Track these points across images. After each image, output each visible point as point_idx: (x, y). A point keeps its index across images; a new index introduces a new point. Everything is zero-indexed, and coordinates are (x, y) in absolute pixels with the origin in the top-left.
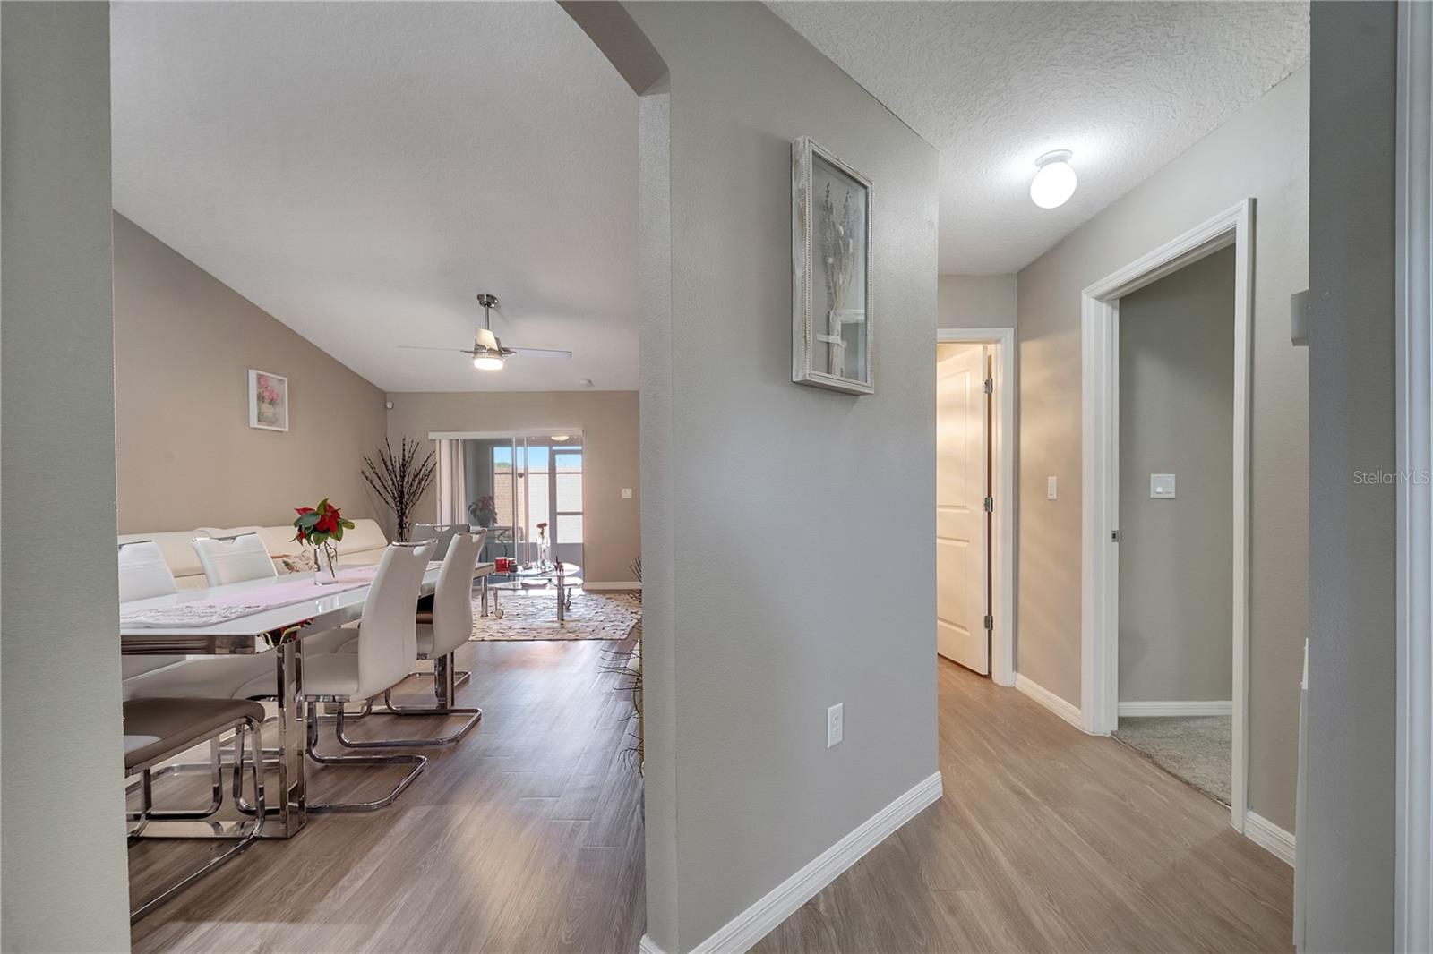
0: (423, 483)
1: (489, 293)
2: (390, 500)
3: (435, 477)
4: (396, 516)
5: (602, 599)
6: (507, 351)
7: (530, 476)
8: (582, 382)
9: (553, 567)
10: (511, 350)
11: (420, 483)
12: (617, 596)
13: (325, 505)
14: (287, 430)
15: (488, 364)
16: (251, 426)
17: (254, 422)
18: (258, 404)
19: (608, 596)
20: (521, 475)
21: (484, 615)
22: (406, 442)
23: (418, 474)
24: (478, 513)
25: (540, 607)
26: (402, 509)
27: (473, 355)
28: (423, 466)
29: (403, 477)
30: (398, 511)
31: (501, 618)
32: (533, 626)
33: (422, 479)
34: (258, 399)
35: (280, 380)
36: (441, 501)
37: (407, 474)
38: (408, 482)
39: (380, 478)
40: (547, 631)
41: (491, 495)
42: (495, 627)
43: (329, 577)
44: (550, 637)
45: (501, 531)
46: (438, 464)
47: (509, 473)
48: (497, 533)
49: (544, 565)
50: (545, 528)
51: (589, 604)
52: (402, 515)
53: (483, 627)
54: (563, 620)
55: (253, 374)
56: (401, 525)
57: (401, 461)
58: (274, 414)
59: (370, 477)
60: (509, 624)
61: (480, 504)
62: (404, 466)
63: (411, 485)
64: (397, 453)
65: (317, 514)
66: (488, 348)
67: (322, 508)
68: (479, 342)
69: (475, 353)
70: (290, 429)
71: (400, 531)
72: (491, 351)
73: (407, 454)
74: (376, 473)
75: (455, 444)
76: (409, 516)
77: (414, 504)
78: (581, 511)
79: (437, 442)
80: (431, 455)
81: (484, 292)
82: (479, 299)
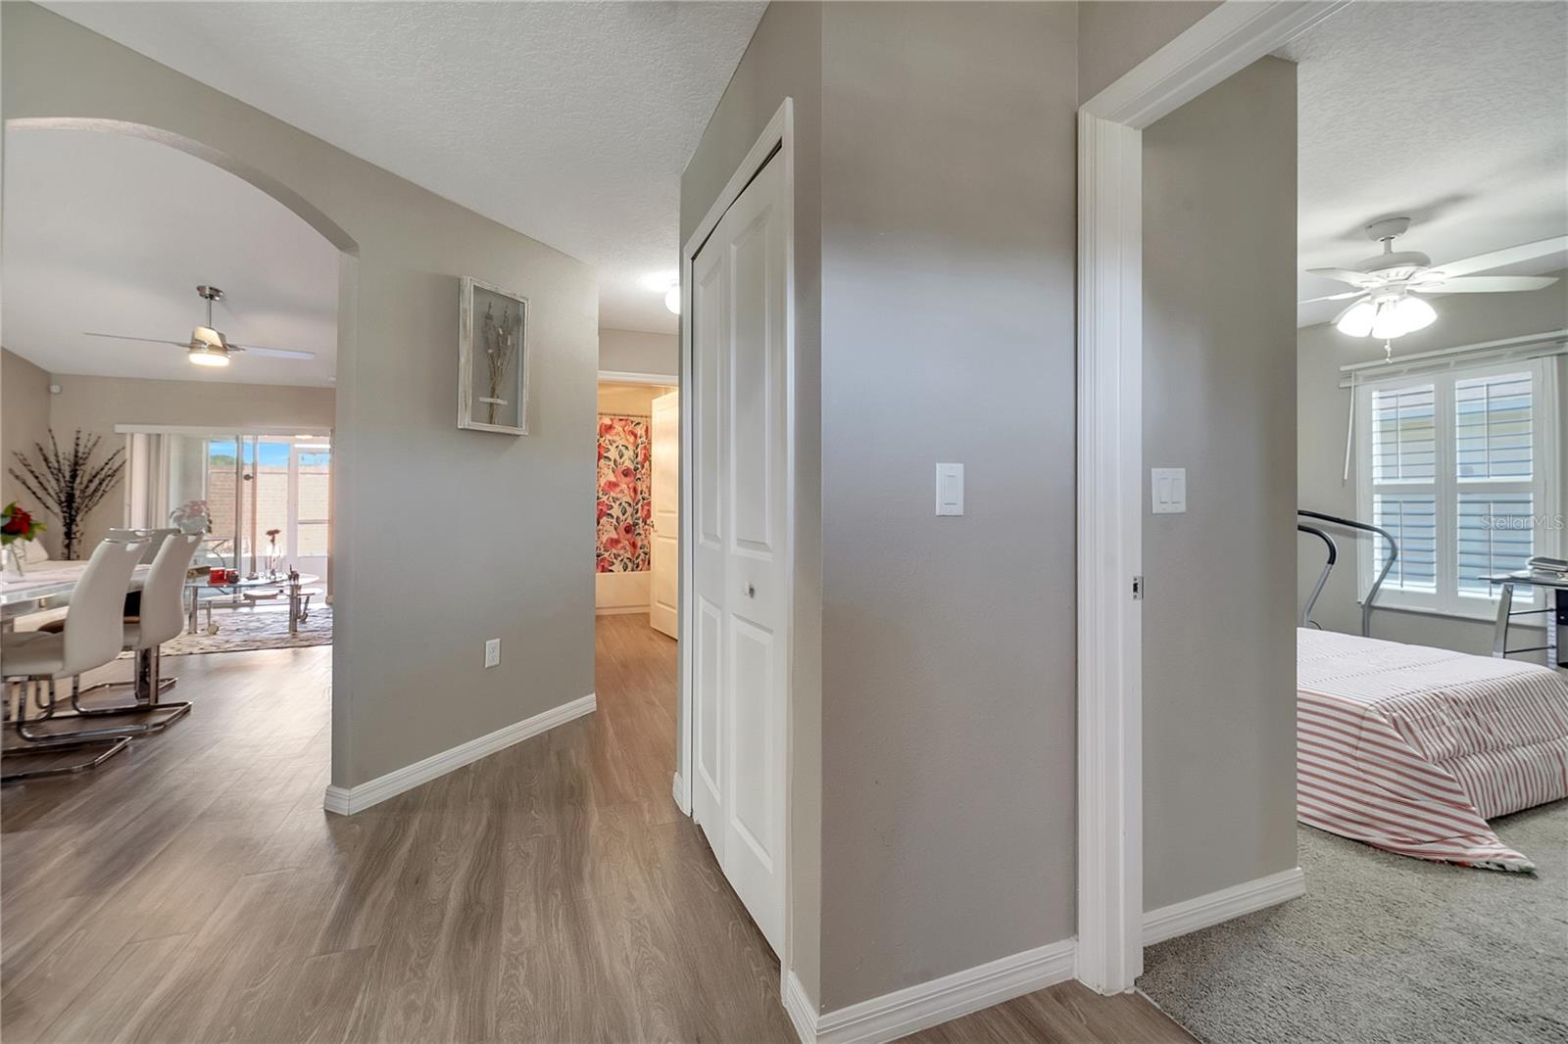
0: (105, 484)
1: (212, 286)
2: (51, 503)
3: (123, 478)
6: (233, 347)
7: (259, 479)
9: (286, 577)
10: (240, 346)
11: (100, 484)
15: (202, 359)
20: (247, 477)
21: (192, 632)
22: (81, 435)
23: (98, 474)
24: (185, 521)
25: (268, 622)
26: (71, 515)
27: (188, 349)
28: (107, 464)
29: (74, 476)
30: (65, 518)
31: (215, 634)
32: (258, 638)
33: (103, 480)
36: (130, 506)
37: (80, 473)
38: (81, 483)
39: (37, 478)
40: (274, 641)
41: (204, 499)
42: (206, 641)
44: (278, 645)
46: (128, 464)
48: (211, 545)
49: (274, 575)
50: (277, 536)
52: (70, 522)
54: (296, 631)
56: (69, 535)
57: (72, 458)
59: (21, 476)
61: (188, 510)
62: (76, 464)
63: (87, 487)
64: (66, 449)
66: (208, 344)
68: (196, 337)
69: (192, 347)
71: (67, 542)
72: (213, 347)
73: (81, 449)
74: (32, 472)
75: (154, 443)
76: (81, 524)
77: (90, 509)
78: (327, 518)
79: (128, 438)
80: (118, 452)
81: (206, 282)
82: (198, 290)
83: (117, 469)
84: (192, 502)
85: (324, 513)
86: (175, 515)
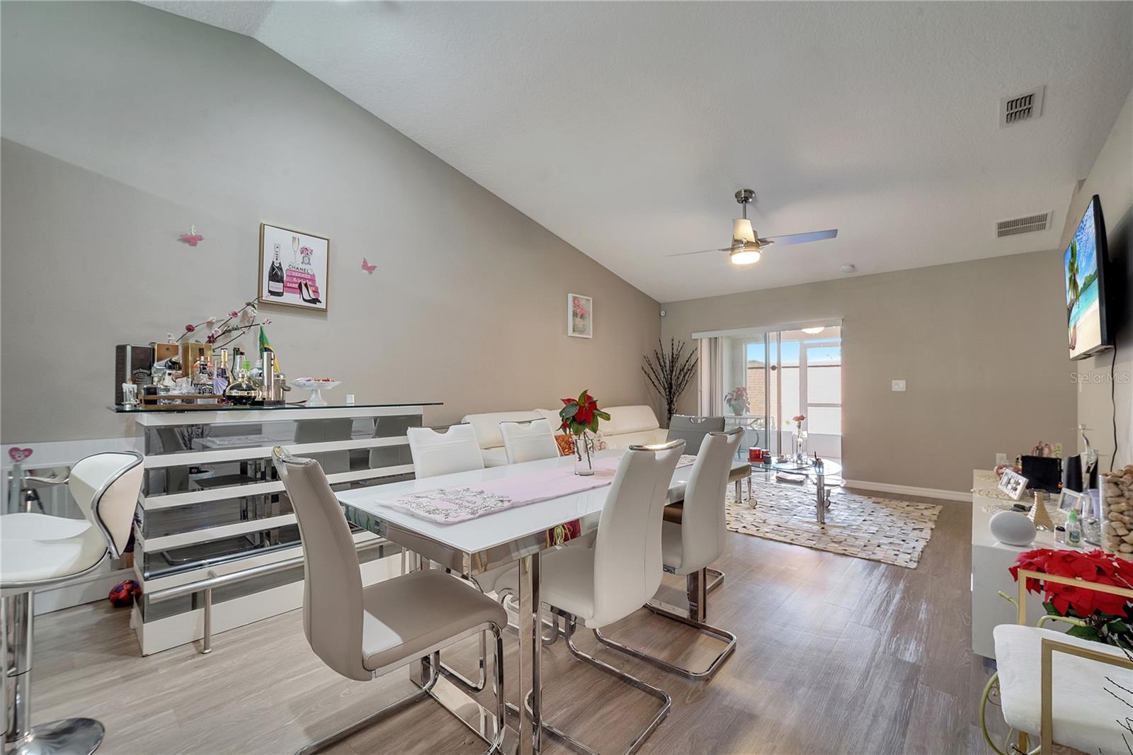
0: (687, 376)
1: (746, 188)
2: (662, 390)
3: (696, 371)
4: (666, 403)
5: (868, 503)
6: (764, 242)
7: (782, 369)
8: (844, 267)
9: (810, 463)
10: (769, 240)
11: (684, 376)
12: (887, 502)
13: (586, 397)
14: (591, 337)
15: (746, 258)
16: (569, 335)
17: (570, 333)
18: (573, 319)
19: (874, 499)
20: (774, 368)
21: (738, 501)
22: (674, 342)
23: (683, 369)
24: (733, 402)
25: (795, 501)
26: (671, 398)
27: (730, 252)
28: (687, 361)
29: (672, 372)
30: (667, 399)
33: (686, 373)
34: (573, 315)
35: (587, 300)
36: (701, 392)
37: (675, 369)
38: (675, 375)
39: (654, 373)
40: (806, 535)
41: (744, 386)
42: (748, 517)
43: (586, 469)
44: (811, 543)
45: (753, 420)
46: (699, 360)
47: (762, 368)
48: (749, 421)
49: (800, 459)
51: (852, 506)
52: (670, 403)
53: (737, 516)
54: (824, 523)
55: (570, 296)
56: (669, 411)
57: (671, 358)
58: (584, 325)
59: (647, 372)
60: (764, 516)
61: (735, 394)
62: (672, 362)
63: (678, 378)
64: (667, 352)
65: (578, 404)
66: (745, 241)
67: (582, 399)
68: (737, 237)
69: (733, 249)
70: (593, 336)
71: (669, 416)
72: (748, 244)
73: (675, 352)
74: (652, 369)
75: (714, 342)
76: (675, 404)
77: (680, 394)
78: (840, 403)
79: (699, 341)
80: (693, 352)
81: (742, 188)
82: (736, 197)
83: (694, 365)
84: (737, 388)
85: (837, 398)
86: (727, 398)
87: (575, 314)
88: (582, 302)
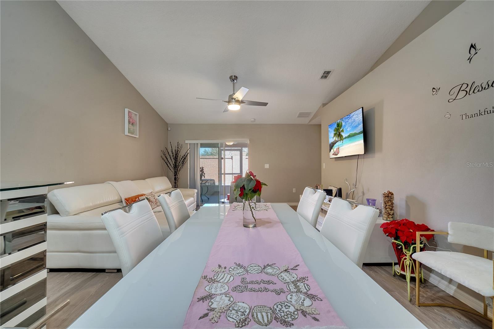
1: (235, 75)
2: (172, 168)
3: (188, 159)
4: (173, 175)
10: (244, 101)
16: (125, 134)
17: (127, 133)
18: (128, 124)
22: (179, 144)
26: (176, 172)
27: (227, 103)
28: (185, 154)
33: (183, 160)
35: (136, 114)
39: (167, 159)
46: (189, 154)
52: (176, 175)
55: (127, 110)
56: (175, 179)
58: (133, 129)
59: (164, 159)
62: (177, 154)
63: (179, 162)
64: (175, 149)
66: (237, 99)
69: (229, 102)
70: (139, 136)
79: (188, 144)
81: (233, 75)
82: (230, 78)
87: (129, 122)
88: (133, 115)
